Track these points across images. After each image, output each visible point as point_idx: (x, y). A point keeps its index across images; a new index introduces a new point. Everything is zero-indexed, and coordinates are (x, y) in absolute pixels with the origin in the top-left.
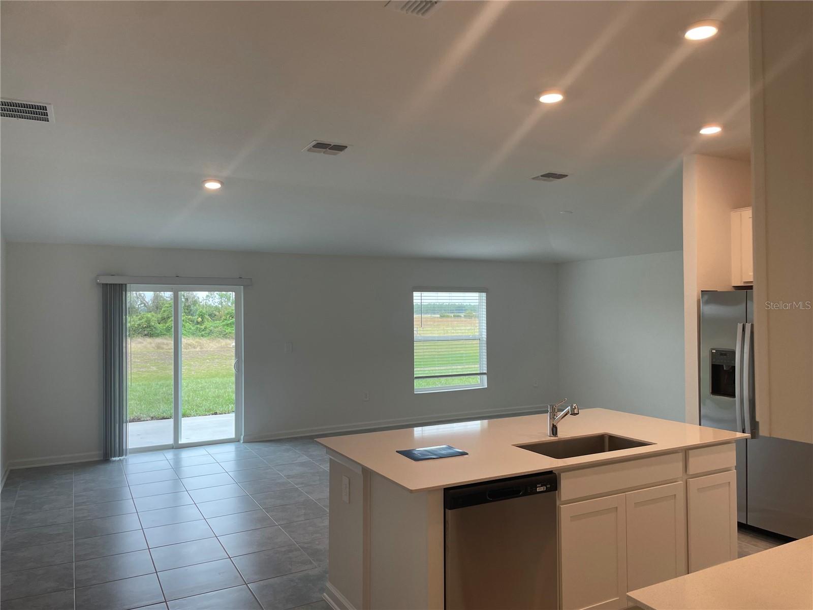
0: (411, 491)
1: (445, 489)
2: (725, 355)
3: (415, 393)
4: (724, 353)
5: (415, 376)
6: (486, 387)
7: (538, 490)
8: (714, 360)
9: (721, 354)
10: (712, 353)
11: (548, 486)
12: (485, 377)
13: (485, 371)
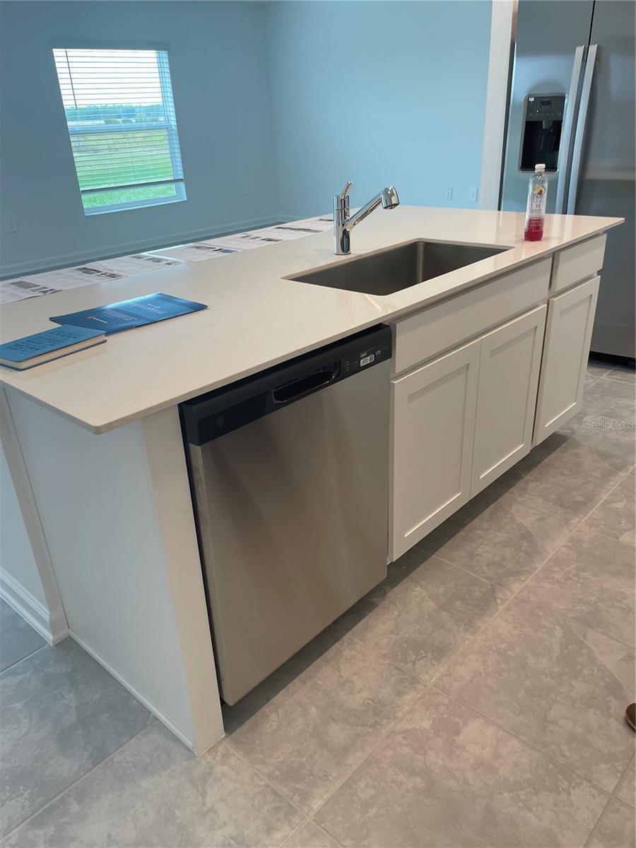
0: (98, 430)
1: (180, 405)
2: (549, 103)
3: (87, 215)
4: (546, 100)
5: (81, 190)
6: (186, 199)
7: (362, 363)
8: (530, 114)
9: (543, 103)
10: (529, 102)
11: (379, 352)
12: (182, 185)
13: (181, 177)
